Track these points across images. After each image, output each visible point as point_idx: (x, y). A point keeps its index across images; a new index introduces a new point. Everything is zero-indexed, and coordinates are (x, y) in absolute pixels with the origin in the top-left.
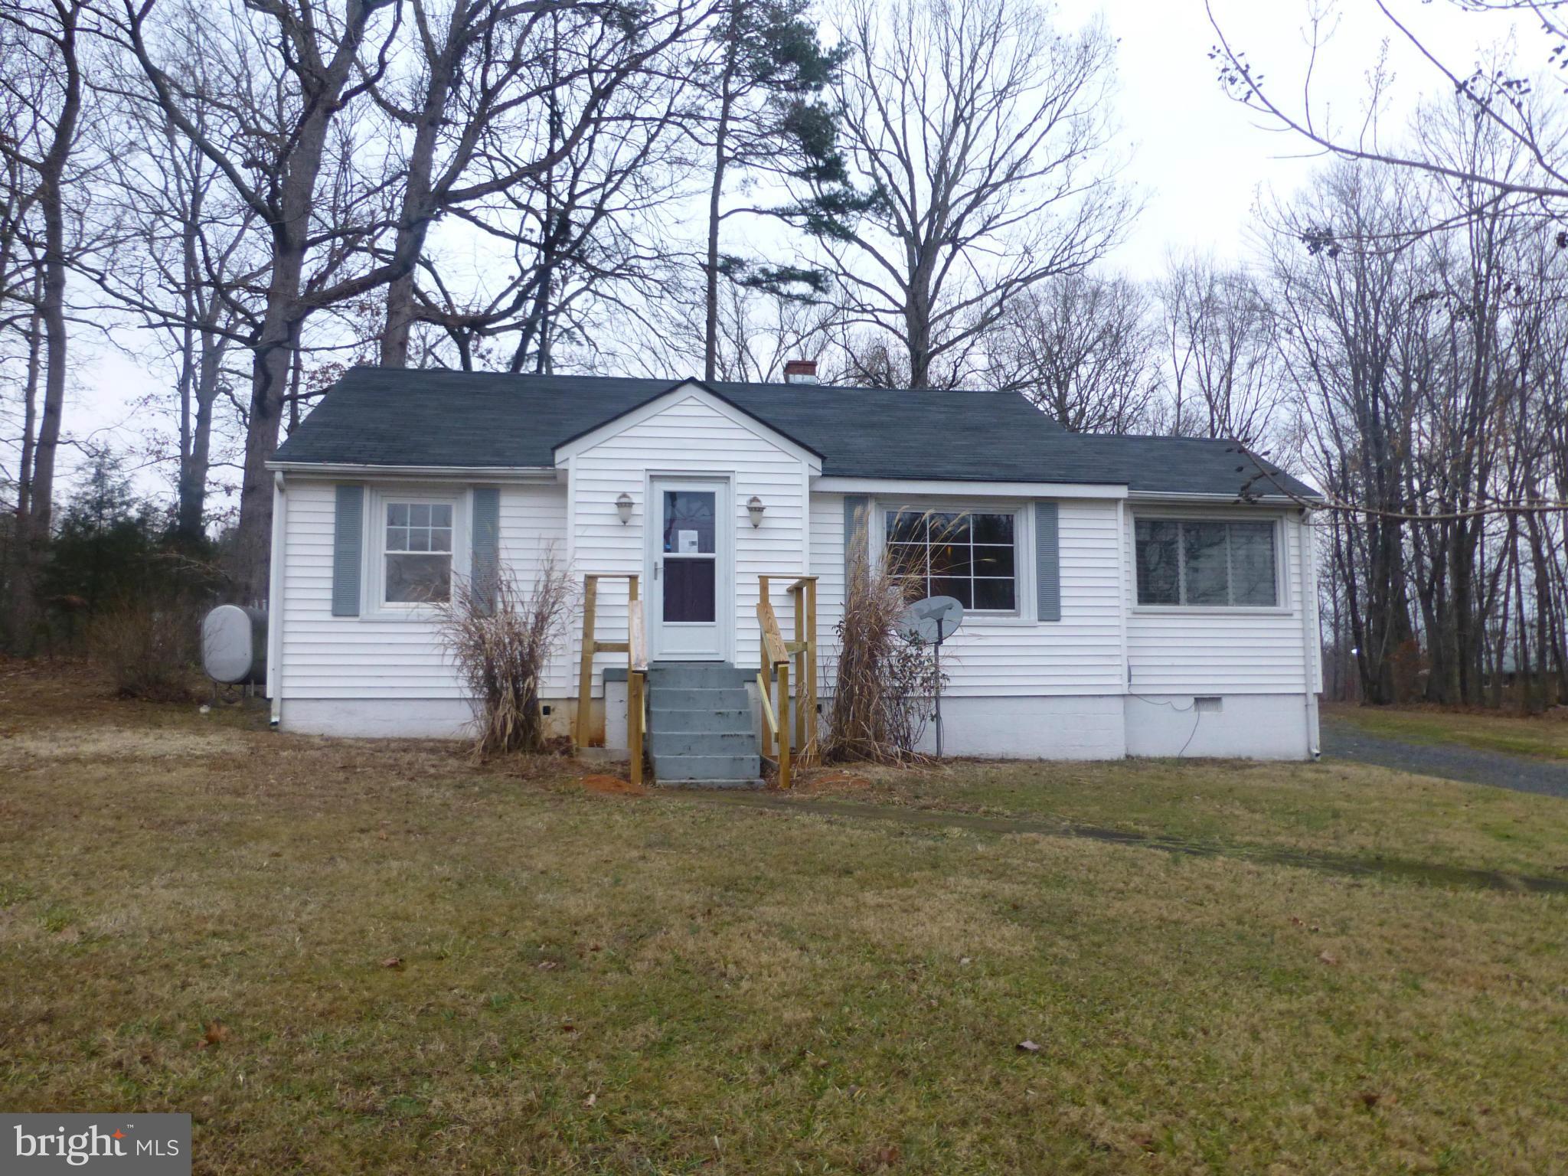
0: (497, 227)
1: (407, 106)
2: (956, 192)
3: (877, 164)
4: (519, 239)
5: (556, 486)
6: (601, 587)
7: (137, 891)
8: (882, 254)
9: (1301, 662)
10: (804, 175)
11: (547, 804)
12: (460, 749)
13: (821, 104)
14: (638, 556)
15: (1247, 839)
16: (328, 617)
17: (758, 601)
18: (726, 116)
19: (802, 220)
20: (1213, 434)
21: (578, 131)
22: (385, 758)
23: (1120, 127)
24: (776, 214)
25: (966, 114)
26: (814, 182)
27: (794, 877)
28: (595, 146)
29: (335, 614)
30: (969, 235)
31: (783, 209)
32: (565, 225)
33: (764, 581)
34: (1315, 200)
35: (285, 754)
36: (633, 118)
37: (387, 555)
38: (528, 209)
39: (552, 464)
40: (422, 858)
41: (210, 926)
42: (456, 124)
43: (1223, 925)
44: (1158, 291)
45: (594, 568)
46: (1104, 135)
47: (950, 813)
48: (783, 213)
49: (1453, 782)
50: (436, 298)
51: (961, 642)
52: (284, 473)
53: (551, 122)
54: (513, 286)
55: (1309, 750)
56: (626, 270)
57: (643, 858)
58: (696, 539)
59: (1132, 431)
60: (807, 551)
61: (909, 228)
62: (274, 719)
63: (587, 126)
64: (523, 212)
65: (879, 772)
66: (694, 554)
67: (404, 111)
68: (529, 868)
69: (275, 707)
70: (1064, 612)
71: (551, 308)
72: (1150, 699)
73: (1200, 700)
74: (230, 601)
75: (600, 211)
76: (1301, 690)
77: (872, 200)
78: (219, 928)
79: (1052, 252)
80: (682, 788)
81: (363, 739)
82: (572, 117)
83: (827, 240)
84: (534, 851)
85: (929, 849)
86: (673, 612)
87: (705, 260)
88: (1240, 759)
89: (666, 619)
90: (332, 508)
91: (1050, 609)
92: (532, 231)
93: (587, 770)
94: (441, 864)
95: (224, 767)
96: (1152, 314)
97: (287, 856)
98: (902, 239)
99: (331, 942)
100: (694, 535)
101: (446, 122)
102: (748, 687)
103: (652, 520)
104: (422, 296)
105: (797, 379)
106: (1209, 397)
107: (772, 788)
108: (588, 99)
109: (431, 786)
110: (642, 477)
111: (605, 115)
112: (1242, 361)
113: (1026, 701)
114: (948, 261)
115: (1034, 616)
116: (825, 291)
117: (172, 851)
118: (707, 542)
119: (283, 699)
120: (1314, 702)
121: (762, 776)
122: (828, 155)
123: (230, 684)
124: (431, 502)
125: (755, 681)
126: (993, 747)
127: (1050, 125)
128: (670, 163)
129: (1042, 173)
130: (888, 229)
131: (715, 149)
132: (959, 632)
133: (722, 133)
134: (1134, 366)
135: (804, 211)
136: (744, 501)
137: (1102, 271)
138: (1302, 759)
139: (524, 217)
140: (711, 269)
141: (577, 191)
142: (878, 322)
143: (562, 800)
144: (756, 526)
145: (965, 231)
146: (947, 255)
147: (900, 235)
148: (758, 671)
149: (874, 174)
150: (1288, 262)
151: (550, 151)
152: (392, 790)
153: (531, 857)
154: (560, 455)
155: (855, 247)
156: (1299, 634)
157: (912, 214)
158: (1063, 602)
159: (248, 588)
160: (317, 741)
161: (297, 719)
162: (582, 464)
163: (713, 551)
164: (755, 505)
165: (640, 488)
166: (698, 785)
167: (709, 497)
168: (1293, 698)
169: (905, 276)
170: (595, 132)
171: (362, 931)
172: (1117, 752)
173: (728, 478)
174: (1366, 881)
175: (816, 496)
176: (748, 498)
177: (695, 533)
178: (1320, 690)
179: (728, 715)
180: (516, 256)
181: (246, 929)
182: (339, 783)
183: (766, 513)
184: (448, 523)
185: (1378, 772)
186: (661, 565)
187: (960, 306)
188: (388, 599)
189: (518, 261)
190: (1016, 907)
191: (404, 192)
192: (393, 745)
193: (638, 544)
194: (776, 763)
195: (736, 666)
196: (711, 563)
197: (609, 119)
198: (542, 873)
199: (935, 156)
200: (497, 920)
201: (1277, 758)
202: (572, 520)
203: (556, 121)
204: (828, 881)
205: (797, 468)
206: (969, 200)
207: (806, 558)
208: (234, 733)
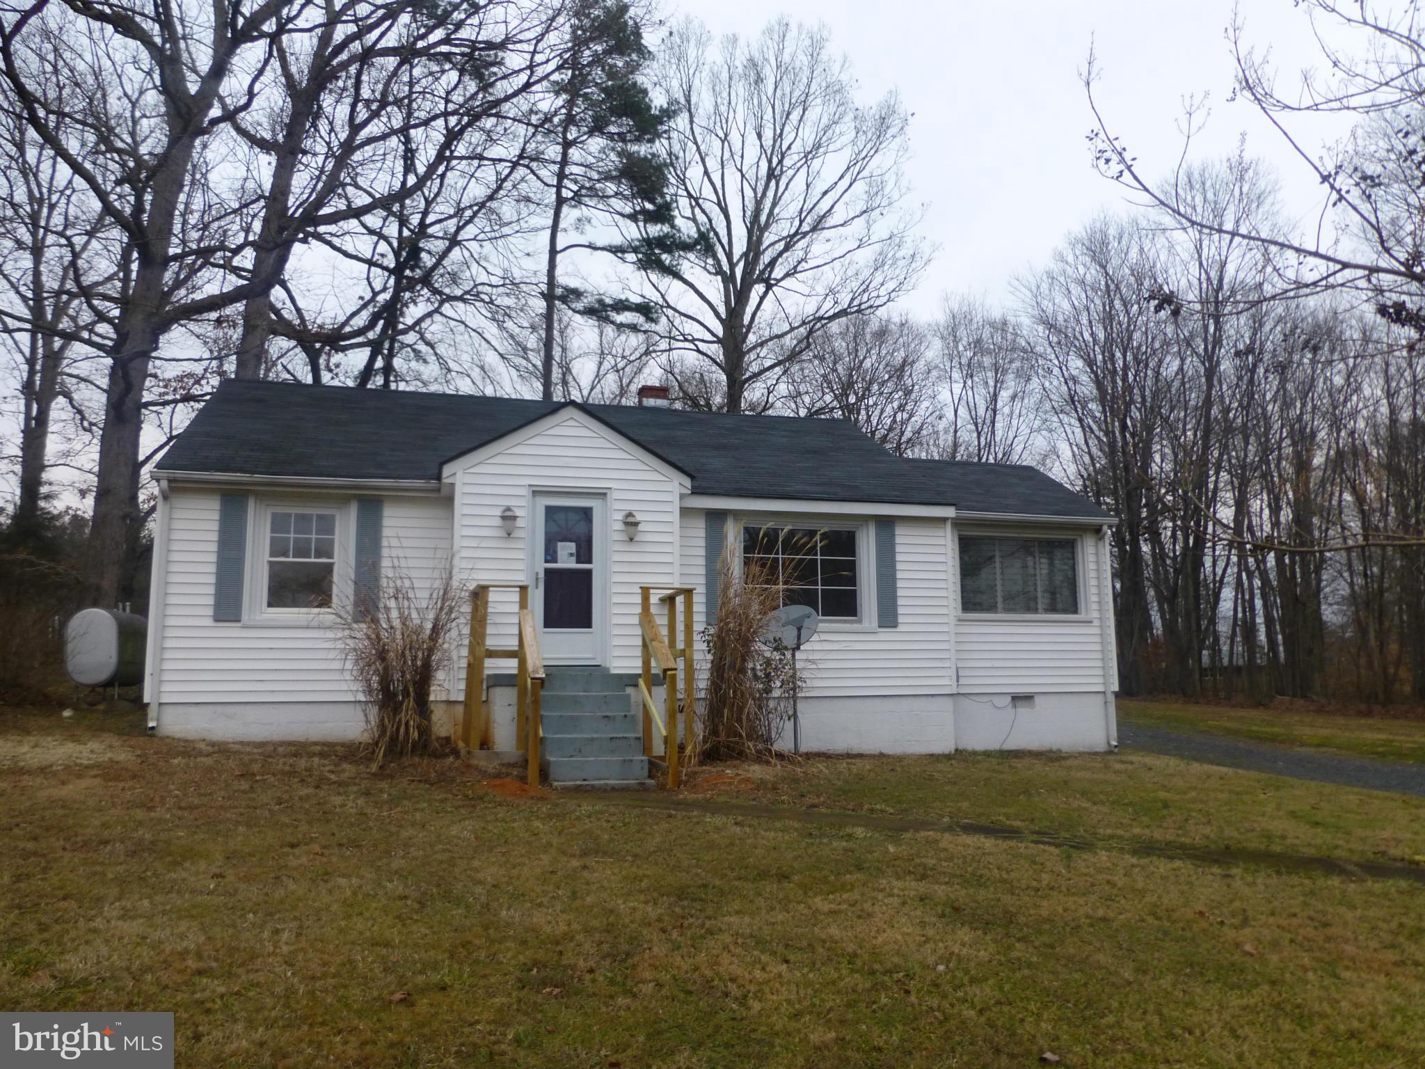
0: (351, 250)
1: (267, 136)
2: (768, 238)
3: (697, 210)
4: (371, 263)
5: (444, 499)
6: (493, 596)
7: (92, 924)
8: (701, 290)
9: (1099, 664)
10: (633, 217)
11: (463, 811)
12: (348, 752)
13: (653, 155)
14: (521, 566)
15: (1109, 831)
16: (209, 622)
17: (639, 610)
18: (564, 162)
19: (631, 257)
20: (980, 459)
21: (432, 168)
22: (280, 764)
23: (909, 189)
24: (610, 251)
25: (777, 172)
26: (641, 224)
27: (737, 883)
28: (446, 181)
29: (217, 619)
30: (779, 277)
31: (616, 247)
32: (415, 252)
33: (645, 592)
34: (1070, 259)
35: (176, 761)
36: (481, 157)
37: (270, 563)
38: (381, 236)
39: (439, 477)
40: (370, 875)
41: (191, 963)
42: (315, 155)
43: (1143, 920)
44: (936, 331)
45: (484, 577)
46: (896, 195)
47: (837, 811)
48: (616, 250)
49: (1240, 771)
50: (289, 314)
51: (817, 646)
52: (170, 481)
53: (405, 158)
54: (364, 306)
55: (1108, 743)
56: (472, 296)
57: (585, 867)
58: (574, 551)
59: (909, 454)
60: (677, 564)
61: (726, 267)
62: (151, 724)
63: (441, 164)
64: (375, 238)
65: (756, 771)
66: (572, 564)
67: (263, 139)
68: (480, 882)
69: (152, 712)
70: (901, 619)
71: (401, 326)
72: (973, 697)
73: (1017, 699)
74: (95, 604)
75: (454, 242)
76: (1101, 689)
77: (697, 242)
78: (201, 965)
79: (851, 296)
80: (578, 789)
81: (248, 744)
82: (425, 155)
83: (654, 277)
84: (476, 863)
85: (846, 850)
86: (552, 620)
87: (544, 287)
88: (1051, 751)
89: (546, 626)
90: (216, 516)
91: (888, 617)
92: (383, 255)
93: (484, 774)
94: (391, 881)
95: (117, 778)
96: (933, 351)
97: (231, 877)
98: (719, 278)
99: (324, 976)
100: (572, 547)
101: (305, 152)
102: (629, 690)
103: (534, 532)
104: (277, 312)
105: (650, 402)
106: (976, 424)
107: (662, 787)
108: (442, 139)
109: (339, 794)
110: (524, 492)
111: (456, 154)
112: (1004, 395)
113: (869, 701)
114: (762, 299)
115: (875, 624)
116: (655, 321)
117: (110, 876)
118: (585, 553)
119: (160, 704)
120: (1111, 698)
121: (650, 776)
122: (659, 200)
123: (93, 687)
124: (313, 511)
125: (636, 685)
126: (840, 743)
127: (851, 185)
128: (518, 201)
129: (842, 225)
130: (705, 268)
131: (554, 190)
132: (815, 637)
133: (561, 176)
134: (913, 396)
135: (635, 250)
136: (620, 516)
137: (891, 312)
138: (1102, 750)
139: (377, 243)
140: (549, 297)
141: (428, 221)
142: (698, 351)
143: (474, 806)
144: (631, 540)
145: (778, 273)
146: (761, 293)
147: (717, 274)
148: (639, 676)
149: (694, 220)
150: (1050, 311)
151: (404, 183)
152: (301, 799)
153: (477, 870)
154: (447, 470)
155: (677, 284)
156: (1097, 639)
157: (729, 256)
158: (900, 611)
159: (98, 588)
160: (202, 746)
161: (173, 724)
162: (468, 479)
163: (590, 562)
164: (631, 520)
165: (522, 502)
166: (593, 786)
167: (587, 513)
168: (1093, 696)
169: (722, 310)
170: (447, 169)
171: (351, 961)
172: (947, 746)
173: (605, 494)
174: (1234, 871)
175: (685, 512)
176: (624, 513)
177: (573, 545)
178: (1116, 688)
179: (614, 717)
180: (368, 279)
181: (231, 965)
182: (244, 792)
183: (640, 527)
184: (331, 531)
185: (1172, 763)
186: (542, 575)
187: (771, 339)
188: (270, 605)
189: (370, 284)
190: (956, 910)
191: (262, 214)
192: (281, 750)
193: (521, 555)
194: (665, 764)
195: (614, 671)
196: (589, 573)
197: (462, 158)
198: (494, 886)
199: (750, 206)
200: (477, 942)
201: (1081, 749)
202: (459, 531)
203: (409, 157)
204: (770, 887)
205: (668, 487)
206: (781, 246)
207: (676, 570)
208: (110, 739)
